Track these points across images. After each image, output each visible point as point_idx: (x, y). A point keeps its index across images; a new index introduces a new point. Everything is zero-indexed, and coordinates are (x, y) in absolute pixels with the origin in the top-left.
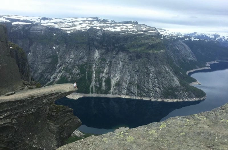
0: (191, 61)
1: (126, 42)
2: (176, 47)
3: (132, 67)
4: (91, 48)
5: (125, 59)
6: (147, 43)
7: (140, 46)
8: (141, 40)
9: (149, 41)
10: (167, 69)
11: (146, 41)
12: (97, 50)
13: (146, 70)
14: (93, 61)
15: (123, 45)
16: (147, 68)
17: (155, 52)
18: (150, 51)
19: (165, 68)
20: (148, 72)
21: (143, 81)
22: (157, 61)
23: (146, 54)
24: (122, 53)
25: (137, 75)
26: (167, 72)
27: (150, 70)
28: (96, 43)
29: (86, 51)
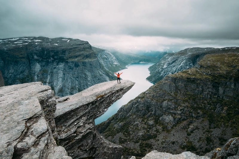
0: (116, 65)
1: (65, 54)
2: (105, 56)
3: (73, 75)
4: (31, 62)
5: (65, 68)
6: (82, 54)
7: (77, 57)
8: (77, 52)
9: (84, 52)
10: (101, 73)
11: (82, 53)
12: (37, 63)
13: (84, 76)
14: (34, 74)
15: (62, 57)
16: (85, 74)
17: (90, 60)
18: (85, 60)
19: (99, 72)
20: (86, 77)
21: (83, 85)
22: (92, 67)
23: (83, 63)
24: (62, 64)
25: (77, 81)
26: (101, 75)
27: (87, 75)
28: (36, 57)
29: (26, 64)
